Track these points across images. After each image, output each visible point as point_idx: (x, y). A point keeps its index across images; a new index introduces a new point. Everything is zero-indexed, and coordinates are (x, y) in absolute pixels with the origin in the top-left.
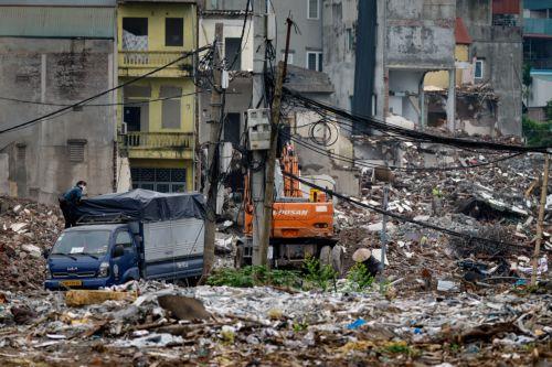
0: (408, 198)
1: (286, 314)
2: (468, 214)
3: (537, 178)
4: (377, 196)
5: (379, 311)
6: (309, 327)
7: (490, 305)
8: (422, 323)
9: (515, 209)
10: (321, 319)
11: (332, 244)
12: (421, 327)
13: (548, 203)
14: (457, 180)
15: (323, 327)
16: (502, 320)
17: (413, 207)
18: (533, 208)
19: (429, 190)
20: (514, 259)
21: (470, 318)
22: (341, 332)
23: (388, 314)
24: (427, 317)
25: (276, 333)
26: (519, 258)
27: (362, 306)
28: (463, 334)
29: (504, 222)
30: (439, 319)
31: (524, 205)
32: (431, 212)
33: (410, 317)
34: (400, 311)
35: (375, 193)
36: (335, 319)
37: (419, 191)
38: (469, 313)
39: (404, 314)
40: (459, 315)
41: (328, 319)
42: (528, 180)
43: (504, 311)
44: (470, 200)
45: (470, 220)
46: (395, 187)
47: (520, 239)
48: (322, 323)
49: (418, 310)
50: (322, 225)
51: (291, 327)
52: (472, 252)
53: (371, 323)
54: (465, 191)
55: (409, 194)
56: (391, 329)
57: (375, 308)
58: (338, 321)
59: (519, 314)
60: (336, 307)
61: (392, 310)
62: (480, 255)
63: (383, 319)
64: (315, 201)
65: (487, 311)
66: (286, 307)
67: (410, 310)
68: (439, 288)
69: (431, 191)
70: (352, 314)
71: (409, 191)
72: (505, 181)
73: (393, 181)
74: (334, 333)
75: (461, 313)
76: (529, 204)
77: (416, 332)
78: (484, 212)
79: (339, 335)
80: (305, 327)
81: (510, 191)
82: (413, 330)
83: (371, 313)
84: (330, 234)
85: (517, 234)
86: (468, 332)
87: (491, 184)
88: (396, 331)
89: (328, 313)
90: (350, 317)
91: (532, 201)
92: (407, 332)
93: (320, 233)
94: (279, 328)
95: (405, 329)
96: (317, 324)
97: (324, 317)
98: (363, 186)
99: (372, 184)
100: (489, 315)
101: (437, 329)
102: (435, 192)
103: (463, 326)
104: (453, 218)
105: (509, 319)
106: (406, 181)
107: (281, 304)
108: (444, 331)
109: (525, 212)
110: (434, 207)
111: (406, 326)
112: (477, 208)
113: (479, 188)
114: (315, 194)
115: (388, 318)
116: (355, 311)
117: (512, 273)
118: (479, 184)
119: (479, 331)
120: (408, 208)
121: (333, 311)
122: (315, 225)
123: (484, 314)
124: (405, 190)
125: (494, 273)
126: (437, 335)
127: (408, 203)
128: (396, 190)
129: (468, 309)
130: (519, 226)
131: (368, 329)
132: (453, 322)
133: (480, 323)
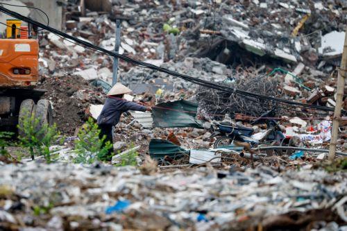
0: (129, 35)
1: (19, 192)
2: (214, 59)
3: (309, 12)
4: (87, 32)
5: (145, 190)
6: (54, 211)
7: (296, 184)
8: (205, 207)
9: (279, 53)
10: (66, 200)
11: (36, 96)
12: (204, 212)
13: (324, 45)
14: (198, 12)
15: (71, 211)
16: (315, 205)
17: (137, 49)
18: (303, 53)
19: (159, 25)
20: (286, 122)
21: (271, 202)
22: (98, 217)
23: (158, 194)
24: (212, 200)
25: (10, 218)
26: (292, 121)
27: (121, 182)
28: (265, 223)
29: (264, 71)
30: (228, 202)
31: (292, 47)
32: (163, 55)
33: (188, 199)
34: (174, 191)
35: (84, 28)
36: (86, 200)
37: (144, 26)
38: (269, 195)
39: (179, 194)
40: (254, 198)
41: (76, 199)
42: (296, 14)
43: (318, 193)
44: (218, 39)
45: (219, 68)
46: (112, 19)
47: (290, 94)
48: (69, 205)
49: (198, 190)
50: (22, 71)
51: (28, 210)
52: (227, 111)
53: (136, 206)
54: (210, 28)
55: (131, 29)
56: (166, 214)
57: (140, 186)
58: (89, 203)
59: (339, 197)
60: (85, 183)
61: (163, 188)
62: (239, 116)
63: (152, 201)
64: (13, 37)
65: (293, 193)
66: (17, 181)
67: (187, 189)
68: (192, 160)
69: (161, 26)
70: (110, 194)
71: (131, 25)
72: (264, 14)
73: (109, 12)
74: (90, 218)
75: (258, 195)
76: (298, 46)
77: (199, 220)
78: (238, 56)
79: (96, 222)
80: (48, 210)
81: (271, 28)
82: (195, 216)
83: (135, 192)
84: (33, 83)
85: (287, 88)
86: (271, 220)
87: (244, 18)
88: (173, 217)
89: (76, 191)
90: (106, 197)
91: (302, 42)
92: (188, 220)
93: (20, 81)
94: (13, 210)
95: (185, 215)
96: (63, 205)
97: (71, 197)
98: (68, 18)
99: (80, 15)
100: (298, 198)
101: (229, 217)
102: (167, 27)
103: (264, 212)
104: (195, 64)
105: (325, 204)
106: (127, 12)
107: (9, 178)
108: (239, 218)
109: (293, 58)
110: (168, 48)
111: (183, 210)
112: (227, 51)
113: (229, 24)
114: (14, 27)
115: (158, 200)
116: (114, 189)
117: (287, 141)
118: (230, 18)
119: (287, 219)
120: (131, 50)
121: (83, 189)
122: (13, 70)
123: (289, 197)
124: (125, 24)
125: (262, 141)
126: (230, 223)
127: (130, 41)
128: (114, 25)
129: (265, 189)
130: (289, 77)
131: (135, 214)
132: (249, 206)
133: (286, 209)
